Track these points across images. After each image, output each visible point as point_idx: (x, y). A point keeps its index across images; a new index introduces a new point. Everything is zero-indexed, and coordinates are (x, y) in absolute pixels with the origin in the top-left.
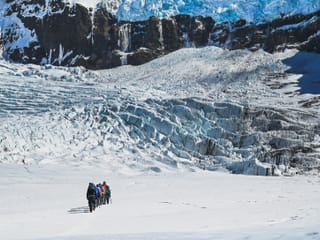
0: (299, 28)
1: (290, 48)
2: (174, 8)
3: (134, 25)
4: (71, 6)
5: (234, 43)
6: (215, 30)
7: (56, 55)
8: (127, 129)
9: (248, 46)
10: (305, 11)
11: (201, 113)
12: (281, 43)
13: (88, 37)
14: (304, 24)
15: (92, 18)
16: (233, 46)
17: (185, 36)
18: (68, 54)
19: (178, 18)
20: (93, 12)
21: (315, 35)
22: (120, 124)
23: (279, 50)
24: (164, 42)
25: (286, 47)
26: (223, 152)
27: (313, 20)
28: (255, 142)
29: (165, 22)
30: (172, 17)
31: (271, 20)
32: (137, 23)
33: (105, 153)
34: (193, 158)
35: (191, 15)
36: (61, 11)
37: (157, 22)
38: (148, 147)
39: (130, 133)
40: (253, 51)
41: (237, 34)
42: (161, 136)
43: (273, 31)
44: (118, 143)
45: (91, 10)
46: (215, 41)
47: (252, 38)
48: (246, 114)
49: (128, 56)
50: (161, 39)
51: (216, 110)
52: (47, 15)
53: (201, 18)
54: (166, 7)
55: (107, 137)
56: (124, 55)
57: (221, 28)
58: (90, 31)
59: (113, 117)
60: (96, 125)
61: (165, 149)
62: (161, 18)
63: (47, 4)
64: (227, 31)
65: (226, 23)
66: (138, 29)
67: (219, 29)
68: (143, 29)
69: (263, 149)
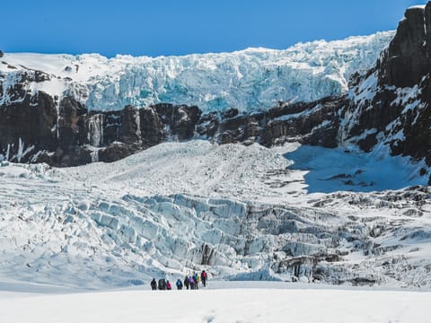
0: (301, 118)
1: (290, 141)
2: (154, 96)
3: (107, 116)
4: (32, 94)
5: (224, 136)
6: (202, 122)
7: (14, 151)
8: (100, 231)
9: (241, 140)
10: (308, 99)
11: (193, 212)
12: (280, 136)
13: (53, 130)
14: (307, 113)
15: (57, 107)
16: (224, 140)
17: (167, 128)
18: (29, 149)
19: (158, 107)
20: (58, 101)
21: (320, 126)
22: (89, 226)
23: (278, 143)
24: (142, 135)
25: (286, 140)
26: (224, 260)
27: (317, 108)
28: (265, 248)
29: (142, 112)
30: (151, 106)
31: (268, 109)
32: (110, 113)
33: (69, 262)
34: (185, 269)
35: (174, 104)
36: (20, 100)
37: (134, 111)
38: (126, 254)
39: (103, 237)
40: (247, 145)
41: (227, 126)
42: (143, 241)
43: (270, 122)
44: (87, 249)
45: (56, 98)
46: (202, 134)
47: (246, 130)
48: (250, 213)
49: (100, 151)
50: (138, 132)
51: (211, 209)
52: (4, 104)
53: (185, 107)
54: (144, 94)
55: (72, 241)
56: (94, 150)
57: (209, 119)
58: (55, 123)
59: (81, 216)
60: (59, 226)
61: (149, 257)
62: (138, 108)
63: (4, 92)
64: (216, 122)
65: (215, 113)
66: (111, 121)
67: (207, 120)
68: (117, 121)
69: (275, 257)
